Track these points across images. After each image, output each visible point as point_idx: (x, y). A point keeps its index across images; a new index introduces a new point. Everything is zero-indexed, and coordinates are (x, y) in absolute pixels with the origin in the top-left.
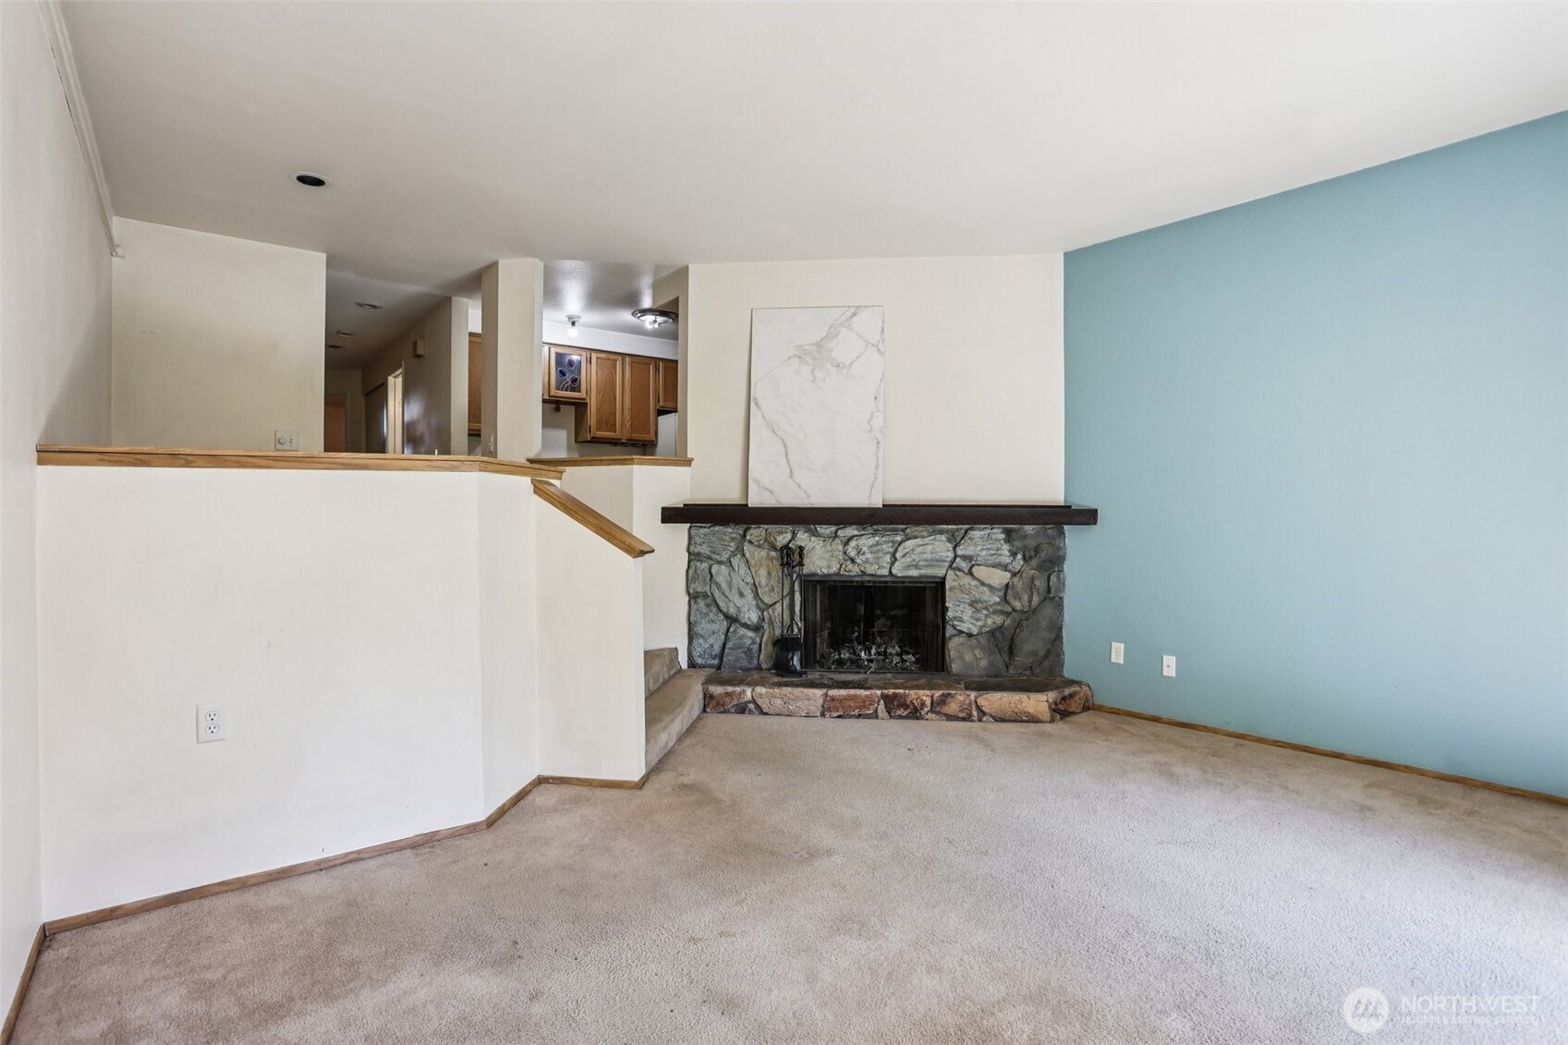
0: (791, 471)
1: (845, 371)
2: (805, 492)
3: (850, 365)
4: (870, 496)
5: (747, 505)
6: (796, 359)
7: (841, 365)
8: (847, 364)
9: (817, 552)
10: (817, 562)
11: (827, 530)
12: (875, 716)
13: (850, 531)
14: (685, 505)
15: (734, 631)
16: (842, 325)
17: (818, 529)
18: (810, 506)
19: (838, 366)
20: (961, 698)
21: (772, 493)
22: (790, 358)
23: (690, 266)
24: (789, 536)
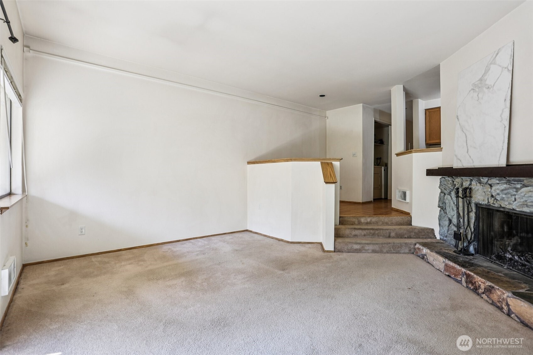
0: (468, 149)
1: (491, 89)
2: (472, 160)
3: (494, 85)
4: (499, 160)
5: (453, 167)
6: (472, 91)
7: (490, 87)
8: (492, 85)
9: (480, 191)
10: (479, 197)
11: (484, 180)
12: (460, 282)
13: (494, 181)
14: (438, 168)
15: (451, 226)
16: (491, 64)
17: (482, 179)
18: (473, 167)
19: (488, 88)
20: (499, 293)
21: (461, 161)
22: (470, 91)
23: (441, 64)
24: (468, 183)
